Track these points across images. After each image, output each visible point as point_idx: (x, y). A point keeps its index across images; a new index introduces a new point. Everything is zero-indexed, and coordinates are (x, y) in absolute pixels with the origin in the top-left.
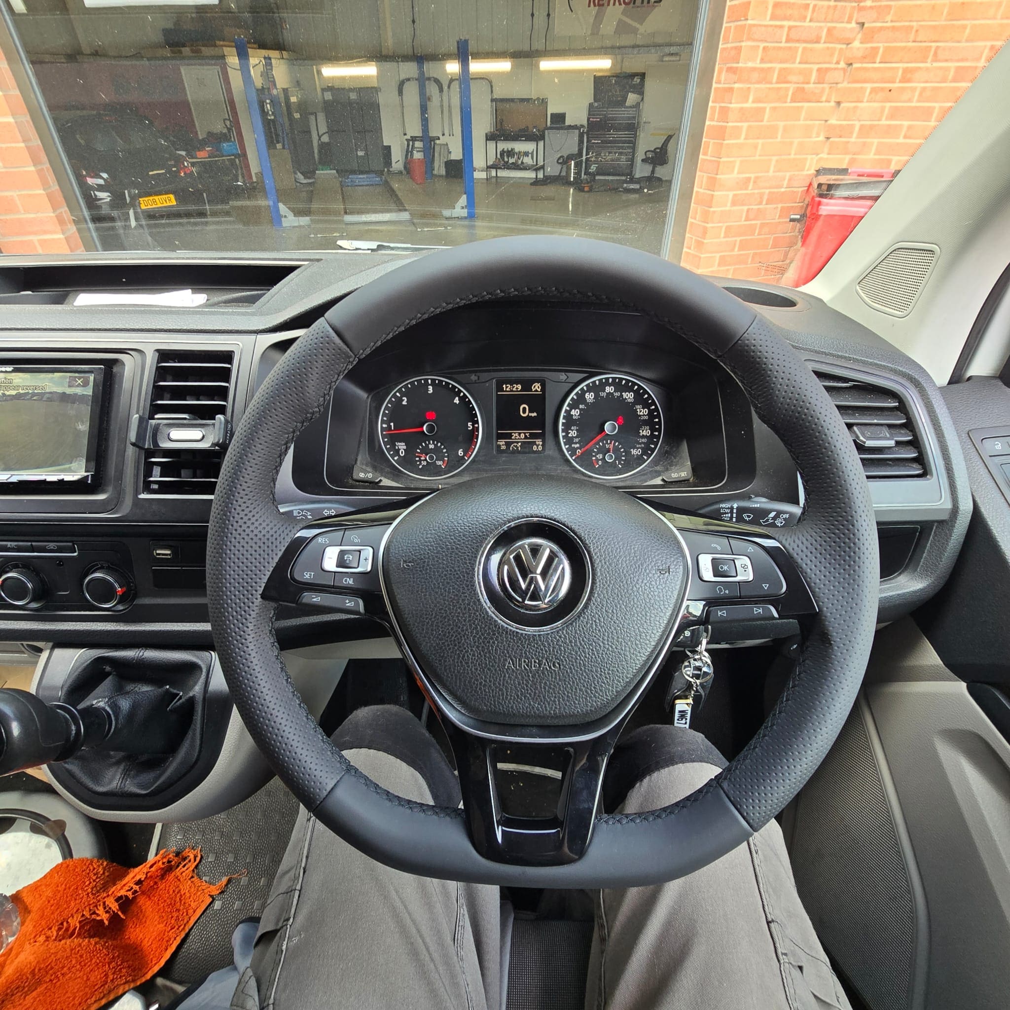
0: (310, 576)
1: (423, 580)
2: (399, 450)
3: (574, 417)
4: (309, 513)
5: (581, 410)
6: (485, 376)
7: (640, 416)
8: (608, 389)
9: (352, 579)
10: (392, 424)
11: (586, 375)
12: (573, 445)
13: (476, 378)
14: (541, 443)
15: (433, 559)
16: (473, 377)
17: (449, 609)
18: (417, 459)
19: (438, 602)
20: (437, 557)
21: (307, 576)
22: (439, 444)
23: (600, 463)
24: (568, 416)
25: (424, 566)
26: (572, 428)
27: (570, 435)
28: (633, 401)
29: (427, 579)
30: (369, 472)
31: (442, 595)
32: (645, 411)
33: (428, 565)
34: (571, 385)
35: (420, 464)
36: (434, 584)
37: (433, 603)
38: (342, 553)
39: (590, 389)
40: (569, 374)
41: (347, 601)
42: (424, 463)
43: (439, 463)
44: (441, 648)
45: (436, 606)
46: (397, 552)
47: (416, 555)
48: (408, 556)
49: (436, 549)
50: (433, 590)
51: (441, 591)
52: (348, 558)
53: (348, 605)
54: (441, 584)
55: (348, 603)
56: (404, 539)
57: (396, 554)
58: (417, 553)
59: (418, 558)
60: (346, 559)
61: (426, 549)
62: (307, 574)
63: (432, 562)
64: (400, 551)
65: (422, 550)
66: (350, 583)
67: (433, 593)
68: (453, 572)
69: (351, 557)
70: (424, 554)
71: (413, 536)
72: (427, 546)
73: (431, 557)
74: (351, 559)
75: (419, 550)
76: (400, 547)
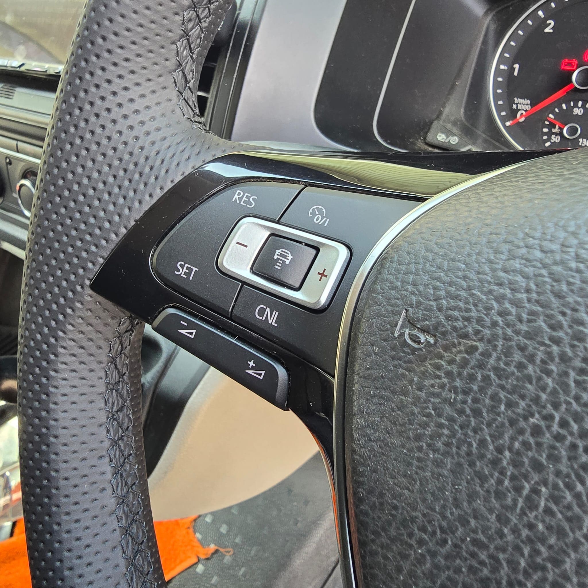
0: (188, 274)
1: (448, 410)
2: (518, 110)
9: (276, 314)
15: (508, 352)
17: (513, 564)
18: (545, 130)
19: (476, 513)
20: (522, 349)
21: (182, 272)
25: (465, 362)
29: (461, 412)
30: (454, 135)
31: (500, 495)
33: (481, 366)
35: (549, 139)
36: (482, 443)
37: (457, 503)
38: (273, 242)
41: (251, 364)
42: (556, 139)
43: (585, 143)
46: (399, 284)
47: (450, 312)
48: (426, 309)
49: (529, 321)
50: (472, 464)
51: (500, 482)
52: (281, 255)
53: (250, 372)
54: (507, 454)
55: (253, 368)
56: (431, 251)
57: (395, 288)
58: (454, 309)
59: (455, 329)
60: (276, 257)
61: (492, 308)
62: (182, 266)
63: (499, 359)
64: (408, 283)
65: (475, 305)
66: (270, 322)
67: (467, 472)
68: (571, 434)
69: (290, 257)
70: (479, 321)
71: (463, 247)
72: (500, 299)
73: (500, 343)
74: (287, 262)
75: (467, 303)
76: (411, 273)
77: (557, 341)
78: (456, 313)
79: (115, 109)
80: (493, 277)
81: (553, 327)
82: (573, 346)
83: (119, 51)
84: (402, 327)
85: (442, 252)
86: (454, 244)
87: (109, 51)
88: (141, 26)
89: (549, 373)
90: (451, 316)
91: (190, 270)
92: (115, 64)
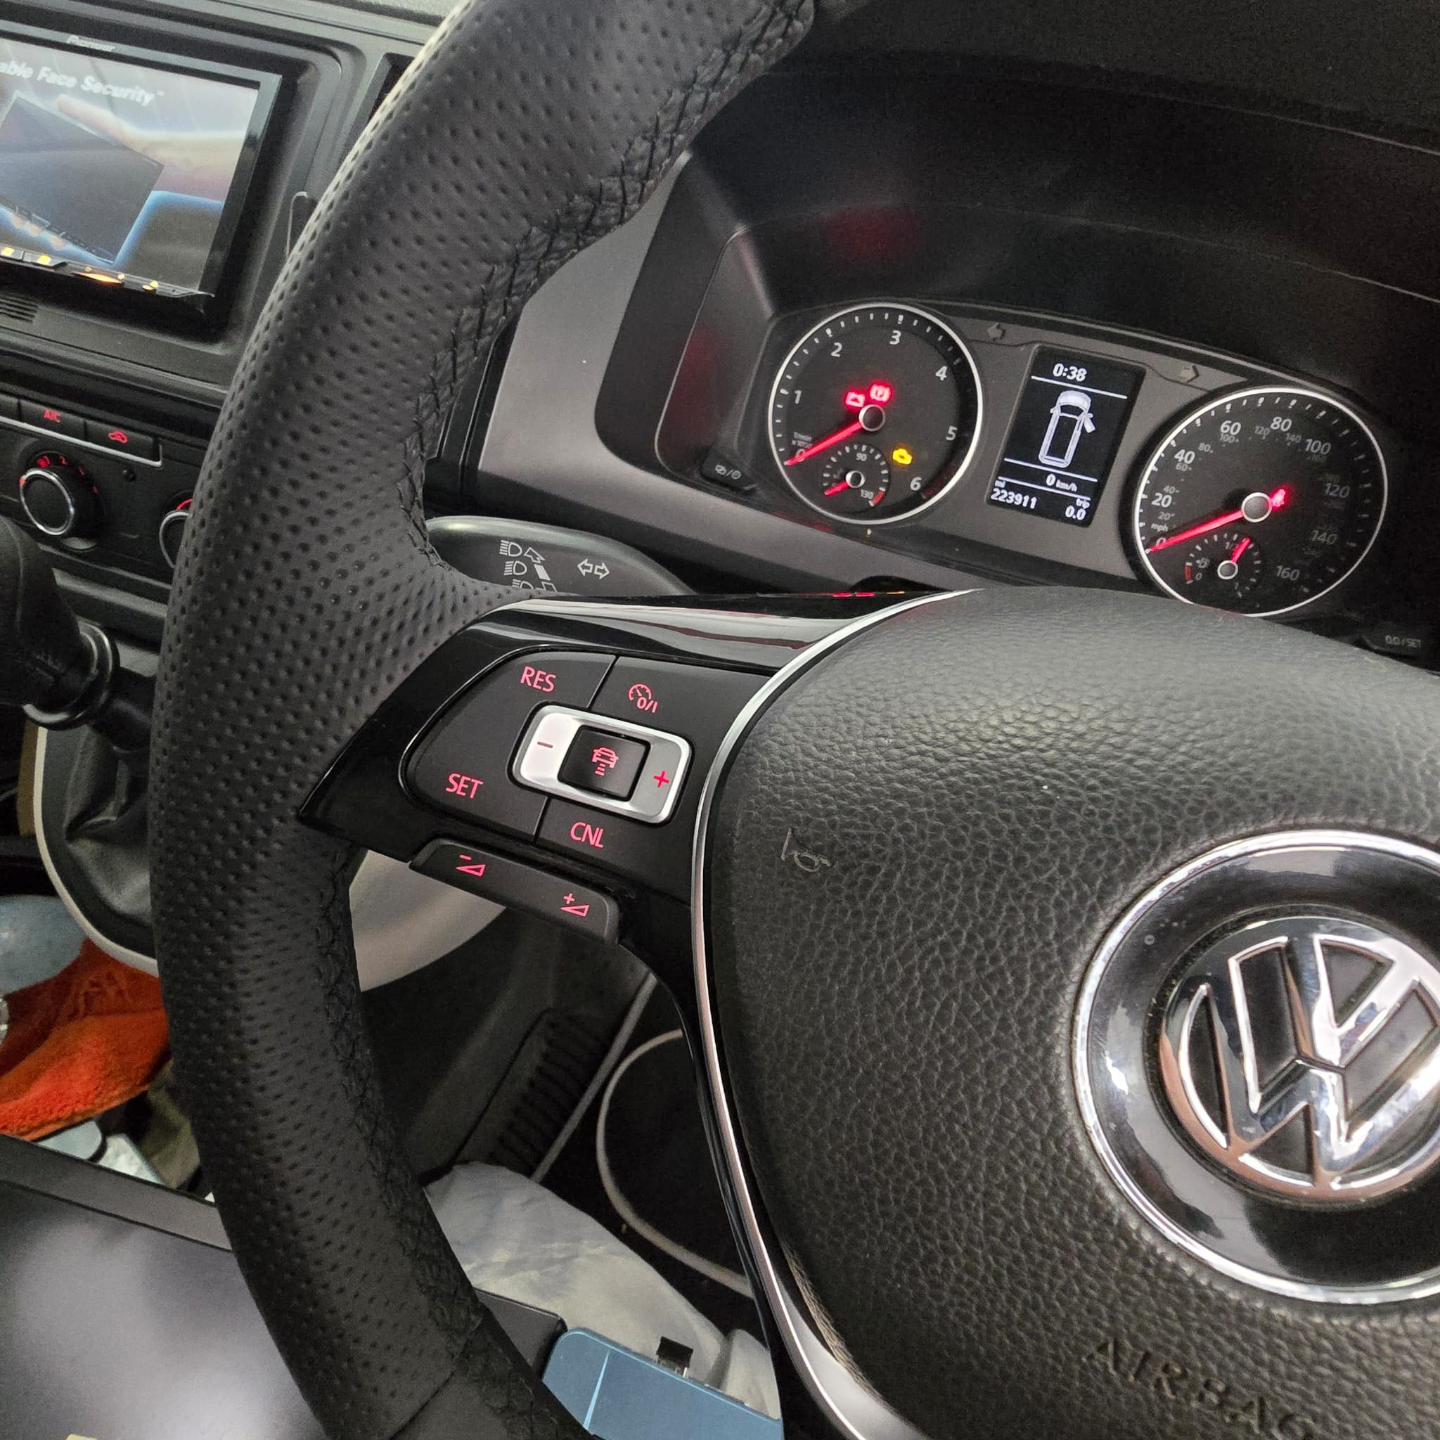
0: (467, 790)
1: (851, 936)
3: (1178, 467)
4: (540, 558)
5: (1198, 454)
6: (1017, 333)
7: (1328, 498)
8: (1278, 423)
9: (599, 832)
10: (799, 393)
11: (1240, 379)
12: (1154, 526)
13: (998, 333)
14: (1086, 505)
15: (912, 871)
16: (993, 330)
17: (926, 1078)
18: (826, 475)
19: (888, 1037)
20: (927, 866)
21: (457, 788)
22: (878, 457)
23: (1199, 576)
24: (1168, 462)
25: (868, 884)
26: (1166, 489)
27: (1155, 503)
28: (1323, 460)
29: (867, 936)
31: (911, 1016)
32: (1343, 492)
33: (885, 886)
34: (1200, 394)
36: (891, 967)
37: (867, 1031)
38: (587, 739)
39: (1238, 412)
40: (1202, 369)
41: (569, 899)
43: (867, 494)
44: (854, 1197)
45: (874, 1046)
46: (778, 796)
47: (847, 830)
48: (816, 827)
49: (932, 836)
50: (881, 988)
51: (911, 1003)
52: (603, 757)
53: (568, 909)
54: (917, 974)
55: (571, 904)
56: (810, 755)
57: (774, 801)
58: (851, 825)
59: (853, 848)
60: (595, 760)
61: (892, 824)
62: (458, 780)
63: (904, 878)
64: (790, 796)
65: (873, 821)
66: (592, 842)
67: (876, 999)
68: (978, 947)
69: (615, 758)
70: (880, 838)
71: (848, 751)
72: (900, 813)
73: (904, 860)
74: (612, 766)
75: (864, 819)
76: (792, 783)
77: (960, 856)
78: (852, 831)
79: (315, 546)
80: (890, 789)
81: (955, 843)
82: (976, 861)
83: (320, 456)
84: (789, 848)
85: (824, 756)
86: (837, 747)
87: (304, 457)
88: (355, 417)
89: (955, 889)
90: (848, 834)
91: (471, 785)
92: (314, 476)
